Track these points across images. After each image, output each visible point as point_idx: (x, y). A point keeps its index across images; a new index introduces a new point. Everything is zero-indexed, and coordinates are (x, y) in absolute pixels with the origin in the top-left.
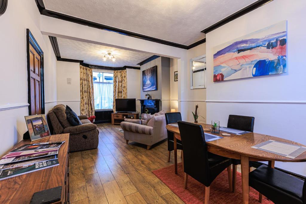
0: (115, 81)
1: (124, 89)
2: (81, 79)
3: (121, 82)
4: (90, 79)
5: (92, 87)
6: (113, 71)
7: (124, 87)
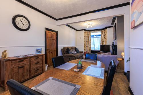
0: (102, 36)
1: (106, 40)
2: (85, 37)
3: (104, 36)
4: (89, 36)
5: (90, 39)
6: (101, 31)
7: (106, 38)
